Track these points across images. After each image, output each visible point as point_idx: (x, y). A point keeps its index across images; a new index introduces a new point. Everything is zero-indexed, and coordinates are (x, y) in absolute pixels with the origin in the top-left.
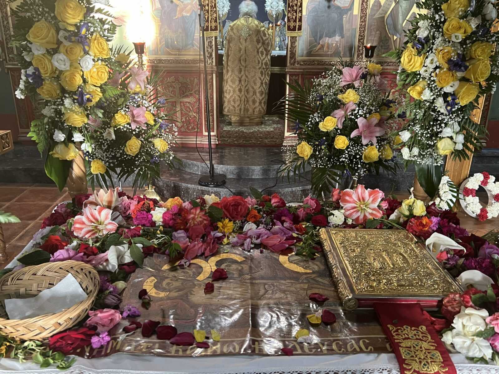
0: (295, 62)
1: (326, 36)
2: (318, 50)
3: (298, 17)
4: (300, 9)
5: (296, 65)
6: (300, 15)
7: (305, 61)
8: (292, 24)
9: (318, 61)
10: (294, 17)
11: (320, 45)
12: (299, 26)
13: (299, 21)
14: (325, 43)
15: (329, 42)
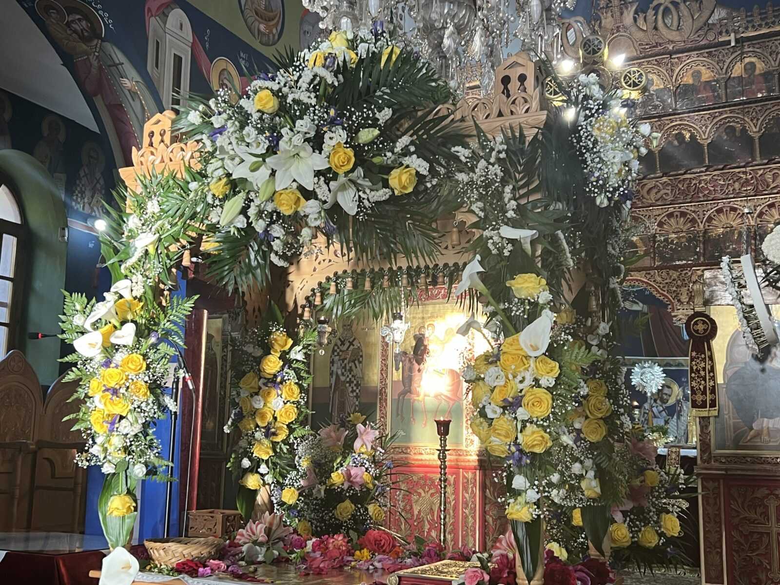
0: (710, 458)
1: (763, 416)
2: (751, 439)
3: (708, 386)
4: (712, 374)
5: (713, 463)
6: (712, 383)
7: (729, 457)
8: (699, 398)
9: (752, 456)
10: (702, 387)
11: (753, 431)
12: (711, 400)
13: (711, 393)
14: (762, 428)
15: (771, 426)
